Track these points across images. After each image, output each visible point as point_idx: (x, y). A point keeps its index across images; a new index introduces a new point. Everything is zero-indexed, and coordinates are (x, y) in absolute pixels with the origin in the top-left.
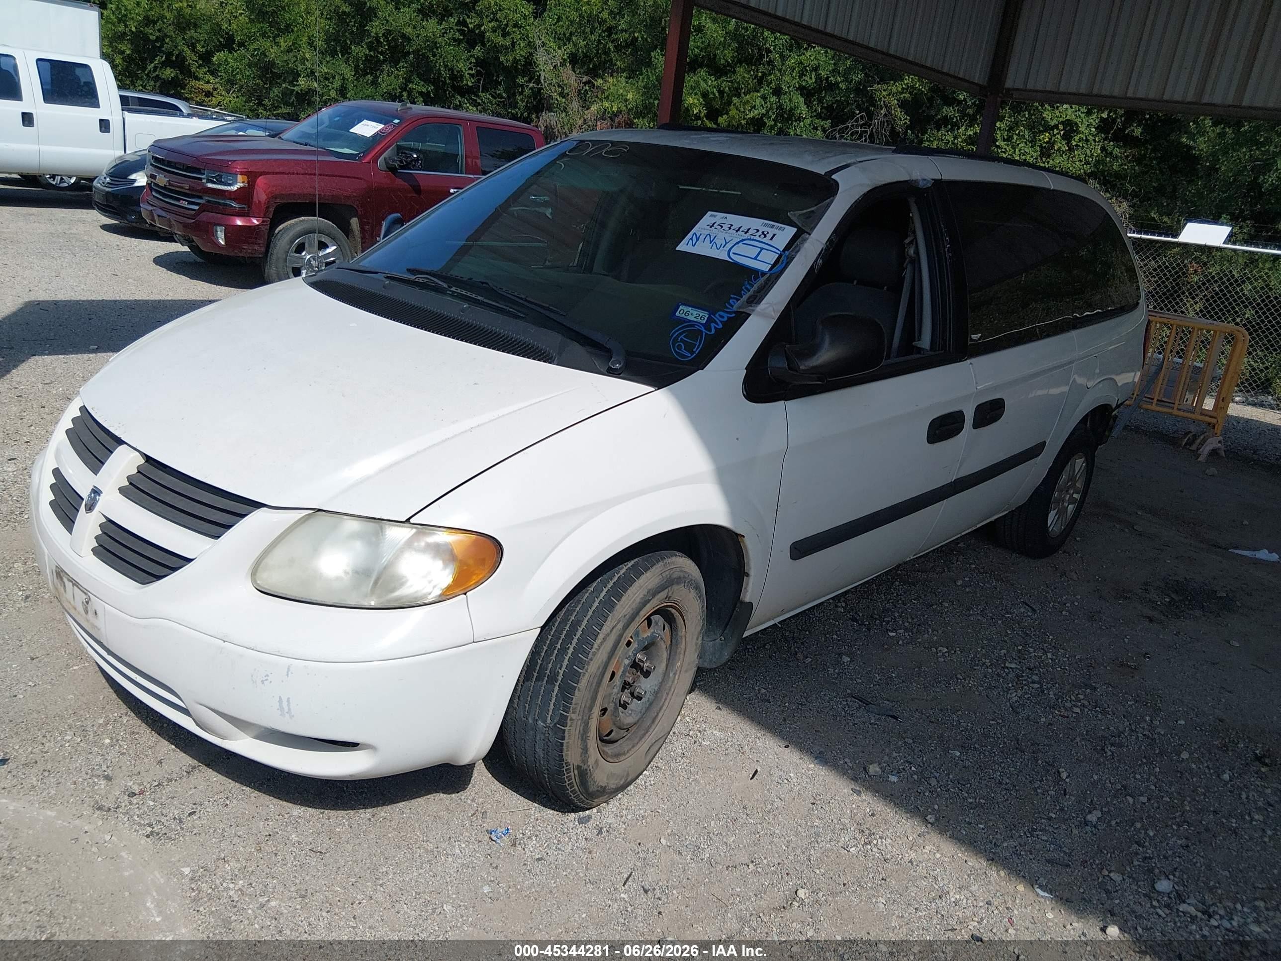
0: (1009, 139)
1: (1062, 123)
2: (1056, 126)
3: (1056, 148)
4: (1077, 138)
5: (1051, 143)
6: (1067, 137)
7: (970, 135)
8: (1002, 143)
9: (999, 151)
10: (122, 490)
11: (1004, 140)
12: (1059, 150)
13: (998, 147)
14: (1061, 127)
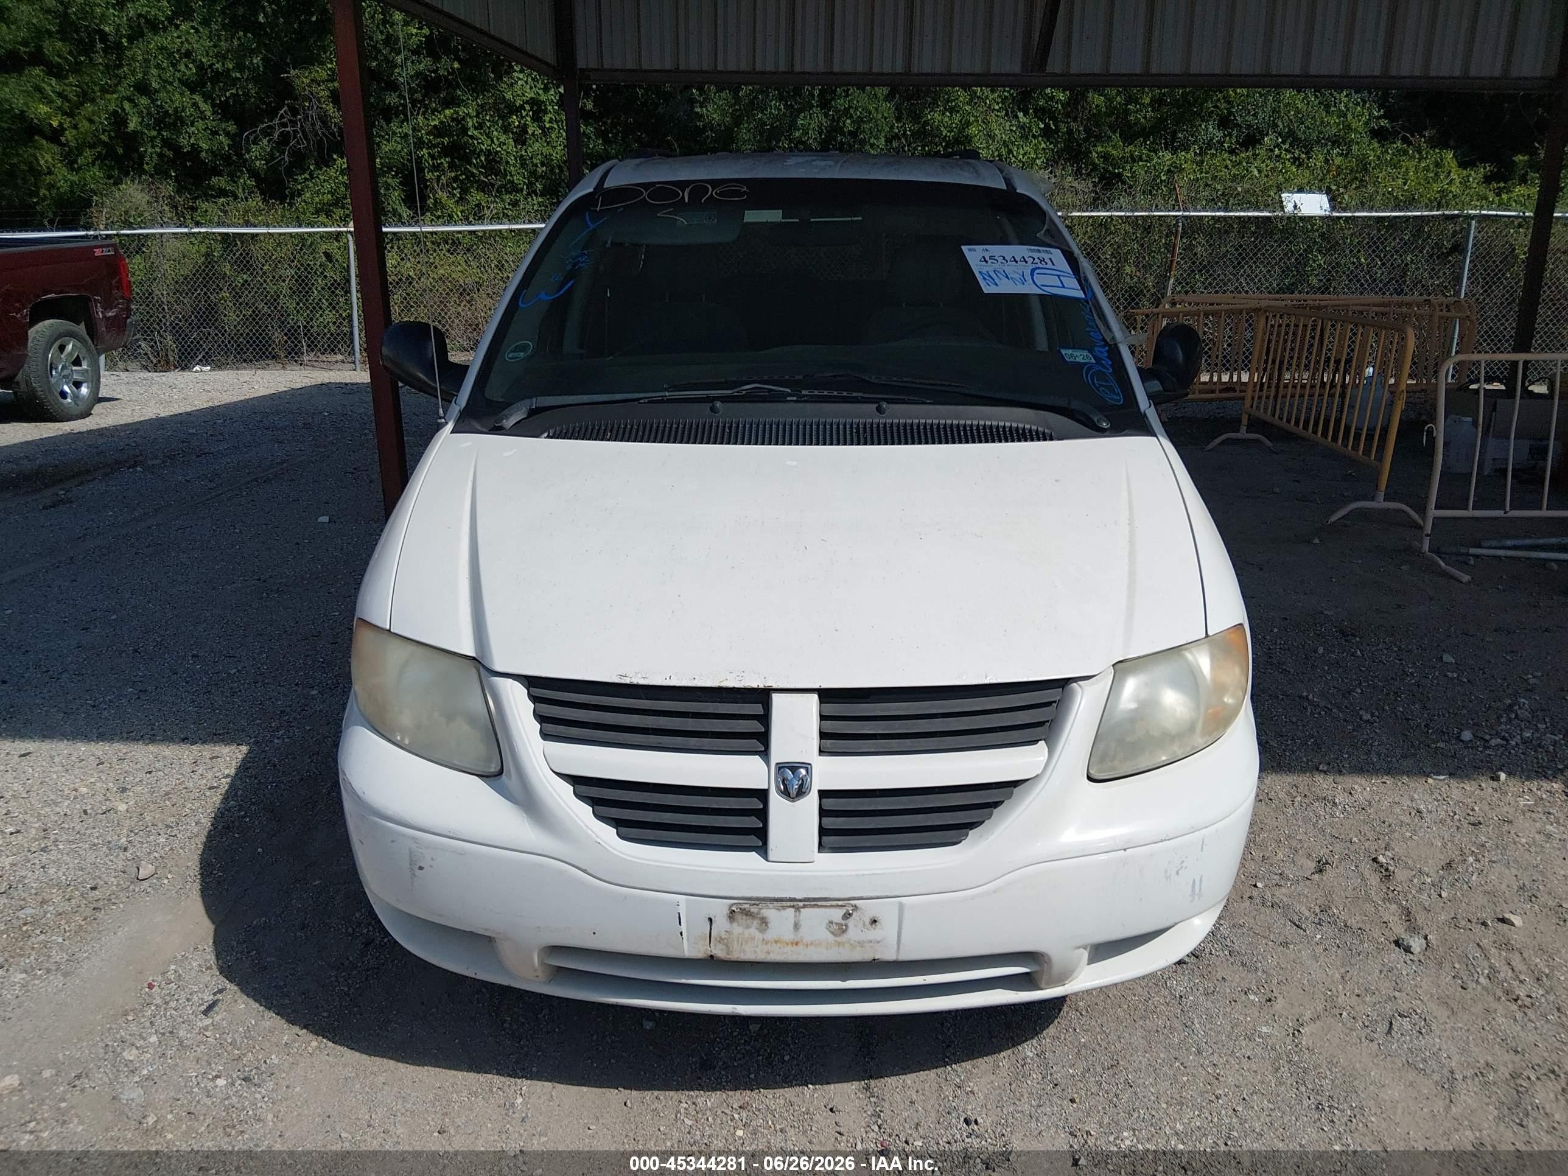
0: (479, 126)
1: (527, 102)
2: (522, 107)
3: (530, 132)
4: (547, 119)
5: (524, 129)
6: (537, 118)
7: (435, 126)
8: (476, 133)
9: (475, 142)
10: (822, 752)
11: (476, 128)
12: (533, 134)
13: (472, 137)
14: (527, 107)
